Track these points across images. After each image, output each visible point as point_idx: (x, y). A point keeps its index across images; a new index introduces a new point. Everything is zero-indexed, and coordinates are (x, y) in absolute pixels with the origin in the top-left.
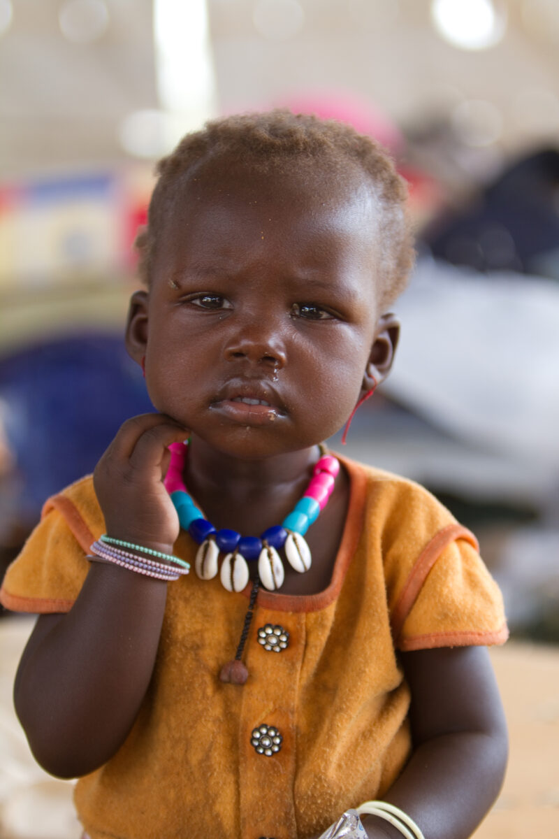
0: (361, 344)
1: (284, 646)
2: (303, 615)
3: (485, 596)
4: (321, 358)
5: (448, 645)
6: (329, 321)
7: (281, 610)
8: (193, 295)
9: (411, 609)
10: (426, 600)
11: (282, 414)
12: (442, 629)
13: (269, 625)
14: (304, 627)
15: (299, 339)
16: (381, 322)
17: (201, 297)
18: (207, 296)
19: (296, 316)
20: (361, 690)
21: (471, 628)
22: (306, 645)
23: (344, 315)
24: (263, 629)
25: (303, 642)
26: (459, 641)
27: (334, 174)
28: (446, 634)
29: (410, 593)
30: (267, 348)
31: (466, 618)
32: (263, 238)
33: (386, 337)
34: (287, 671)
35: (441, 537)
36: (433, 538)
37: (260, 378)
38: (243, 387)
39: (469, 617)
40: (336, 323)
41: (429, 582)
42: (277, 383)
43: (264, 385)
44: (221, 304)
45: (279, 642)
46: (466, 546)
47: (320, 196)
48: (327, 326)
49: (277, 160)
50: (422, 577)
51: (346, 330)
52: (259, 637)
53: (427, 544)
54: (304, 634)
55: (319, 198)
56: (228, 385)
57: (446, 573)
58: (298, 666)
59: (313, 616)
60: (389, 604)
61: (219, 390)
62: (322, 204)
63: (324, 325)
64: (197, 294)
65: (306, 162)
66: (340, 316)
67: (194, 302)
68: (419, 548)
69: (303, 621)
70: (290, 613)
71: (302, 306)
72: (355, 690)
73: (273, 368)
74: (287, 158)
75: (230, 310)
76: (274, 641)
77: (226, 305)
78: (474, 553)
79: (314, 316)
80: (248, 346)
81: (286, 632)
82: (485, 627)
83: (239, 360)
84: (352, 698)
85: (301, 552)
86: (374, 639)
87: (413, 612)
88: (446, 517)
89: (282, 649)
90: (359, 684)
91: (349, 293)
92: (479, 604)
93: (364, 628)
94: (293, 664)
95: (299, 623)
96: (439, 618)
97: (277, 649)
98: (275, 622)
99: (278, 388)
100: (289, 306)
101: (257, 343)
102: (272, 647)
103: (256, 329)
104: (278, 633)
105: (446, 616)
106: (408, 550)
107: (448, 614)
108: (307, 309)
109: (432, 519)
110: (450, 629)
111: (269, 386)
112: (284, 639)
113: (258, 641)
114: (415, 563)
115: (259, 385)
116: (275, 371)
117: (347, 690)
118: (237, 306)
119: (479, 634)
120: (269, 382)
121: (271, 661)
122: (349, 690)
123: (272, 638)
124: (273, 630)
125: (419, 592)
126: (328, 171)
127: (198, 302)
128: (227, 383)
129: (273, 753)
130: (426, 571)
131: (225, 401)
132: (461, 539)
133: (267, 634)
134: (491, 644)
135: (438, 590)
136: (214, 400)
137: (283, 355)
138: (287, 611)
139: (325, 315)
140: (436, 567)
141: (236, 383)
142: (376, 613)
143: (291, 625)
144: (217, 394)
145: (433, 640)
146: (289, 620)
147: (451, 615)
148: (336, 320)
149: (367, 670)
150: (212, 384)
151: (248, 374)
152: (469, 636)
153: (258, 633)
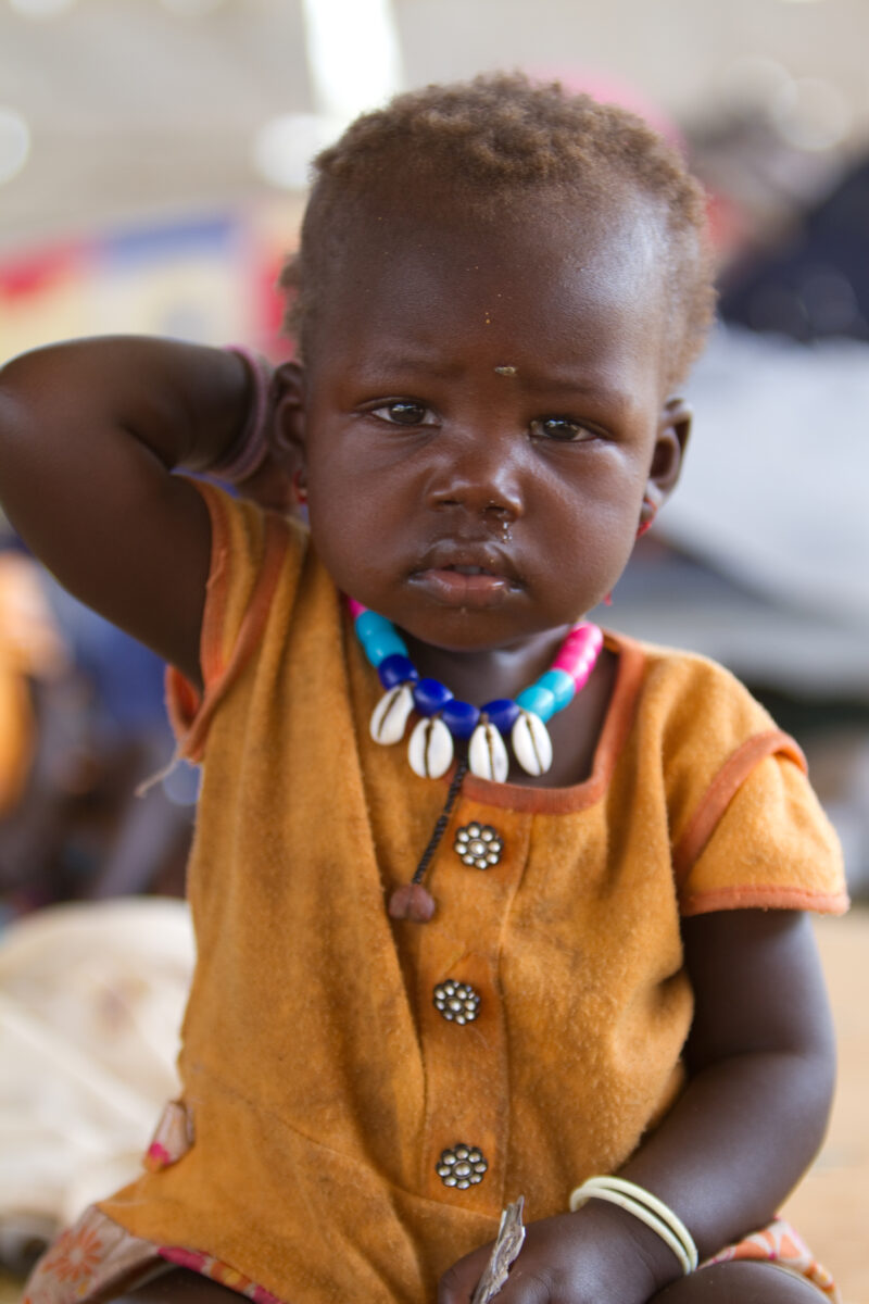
0: (636, 473)
1: (494, 859)
2: (529, 817)
3: (817, 839)
4: (576, 502)
5: (761, 905)
6: (588, 443)
7: (497, 805)
8: (380, 401)
9: (703, 848)
10: (730, 836)
11: (515, 587)
12: (752, 881)
13: (474, 824)
14: (527, 836)
15: (542, 471)
16: (665, 415)
17: (391, 405)
18: (400, 403)
19: (537, 437)
20: (625, 961)
21: (797, 884)
22: (527, 865)
23: (611, 430)
24: (466, 829)
25: (523, 858)
26: (778, 901)
27: (595, 213)
28: (758, 889)
29: (704, 824)
30: (491, 492)
31: (788, 867)
32: (488, 321)
33: (670, 434)
34: (493, 897)
35: (756, 745)
36: (743, 745)
37: (484, 539)
38: (458, 553)
39: (794, 867)
40: (599, 446)
41: (735, 808)
42: (509, 544)
43: (491, 549)
44: (421, 417)
45: (488, 852)
46: (790, 767)
47: (575, 255)
48: (586, 452)
49: (508, 196)
50: (724, 801)
51: (611, 452)
52: (458, 841)
53: (733, 753)
54: (525, 847)
55: (574, 260)
56: (433, 551)
57: (761, 798)
58: (512, 891)
59: (542, 821)
60: (672, 833)
61: (421, 556)
62: (579, 269)
63: (581, 451)
64: (384, 400)
65: (552, 195)
66: (604, 431)
67: (377, 413)
68: (721, 758)
69: (528, 826)
70: (510, 811)
71: (543, 419)
72: (615, 961)
73: (501, 522)
74: (524, 191)
75: (437, 427)
76: (480, 849)
77: (430, 419)
78: (801, 778)
79: (565, 435)
80: (462, 491)
81: (500, 837)
82: (817, 886)
83: (450, 509)
84: (610, 972)
85: (537, 743)
86: (647, 886)
87: (707, 854)
88: (761, 720)
89: (490, 865)
90: (621, 951)
91: (621, 400)
92: (808, 849)
93: (632, 867)
94: (504, 891)
95: (522, 829)
96: (750, 863)
97: (483, 864)
98: (484, 820)
99: (509, 551)
100: (526, 425)
101: (477, 485)
102: (476, 859)
103: (474, 463)
104: (488, 837)
105: (759, 861)
106: (704, 759)
107: (764, 860)
108: (553, 423)
109: (741, 721)
110: (764, 881)
111: (497, 550)
112: (496, 847)
113: (453, 848)
114: (714, 779)
115: (482, 550)
116: (505, 526)
117: (604, 961)
118: (446, 424)
119: (809, 894)
120: (498, 545)
121: (469, 881)
122: (608, 961)
123: (477, 845)
124: (481, 831)
125: (717, 823)
126: (588, 209)
127: (385, 414)
128: (433, 546)
129: (467, 1021)
130: (731, 792)
131: (431, 571)
132: (782, 755)
133: (471, 838)
134: (825, 911)
135: (750, 821)
136: (414, 570)
137: (516, 501)
138: (505, 808)
139: (582, 434)
140: (747, 788)
141: (448, 546)
142: (650, 848)
143: (508, 828)
144: (418, 563)
145: (738, 896)
146: (508, 820)
147: (767, 860)
148: (598, 441)
149: (634, 931)
150: (409, 545)
151: (464, 534)
152: (793, 894)
153: (457, 834)
